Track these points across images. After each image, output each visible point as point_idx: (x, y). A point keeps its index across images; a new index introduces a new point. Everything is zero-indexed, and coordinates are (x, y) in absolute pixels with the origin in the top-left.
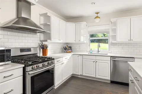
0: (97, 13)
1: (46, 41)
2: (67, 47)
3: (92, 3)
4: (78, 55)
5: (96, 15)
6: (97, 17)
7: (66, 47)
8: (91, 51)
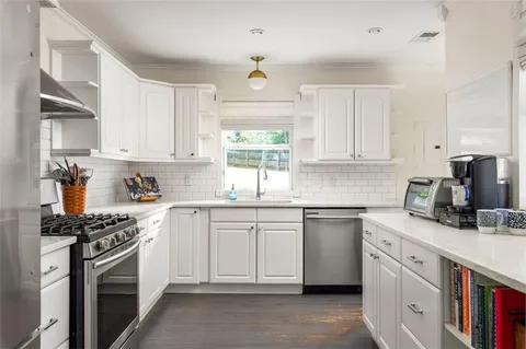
0: (258, 59)
1: (86, 153)
2: (139, 180)
3: (253, 31)
4: (193, 210)
5: (253, 66)
6: (257, 73)
7: (133, 180)
8: (233, 195)
